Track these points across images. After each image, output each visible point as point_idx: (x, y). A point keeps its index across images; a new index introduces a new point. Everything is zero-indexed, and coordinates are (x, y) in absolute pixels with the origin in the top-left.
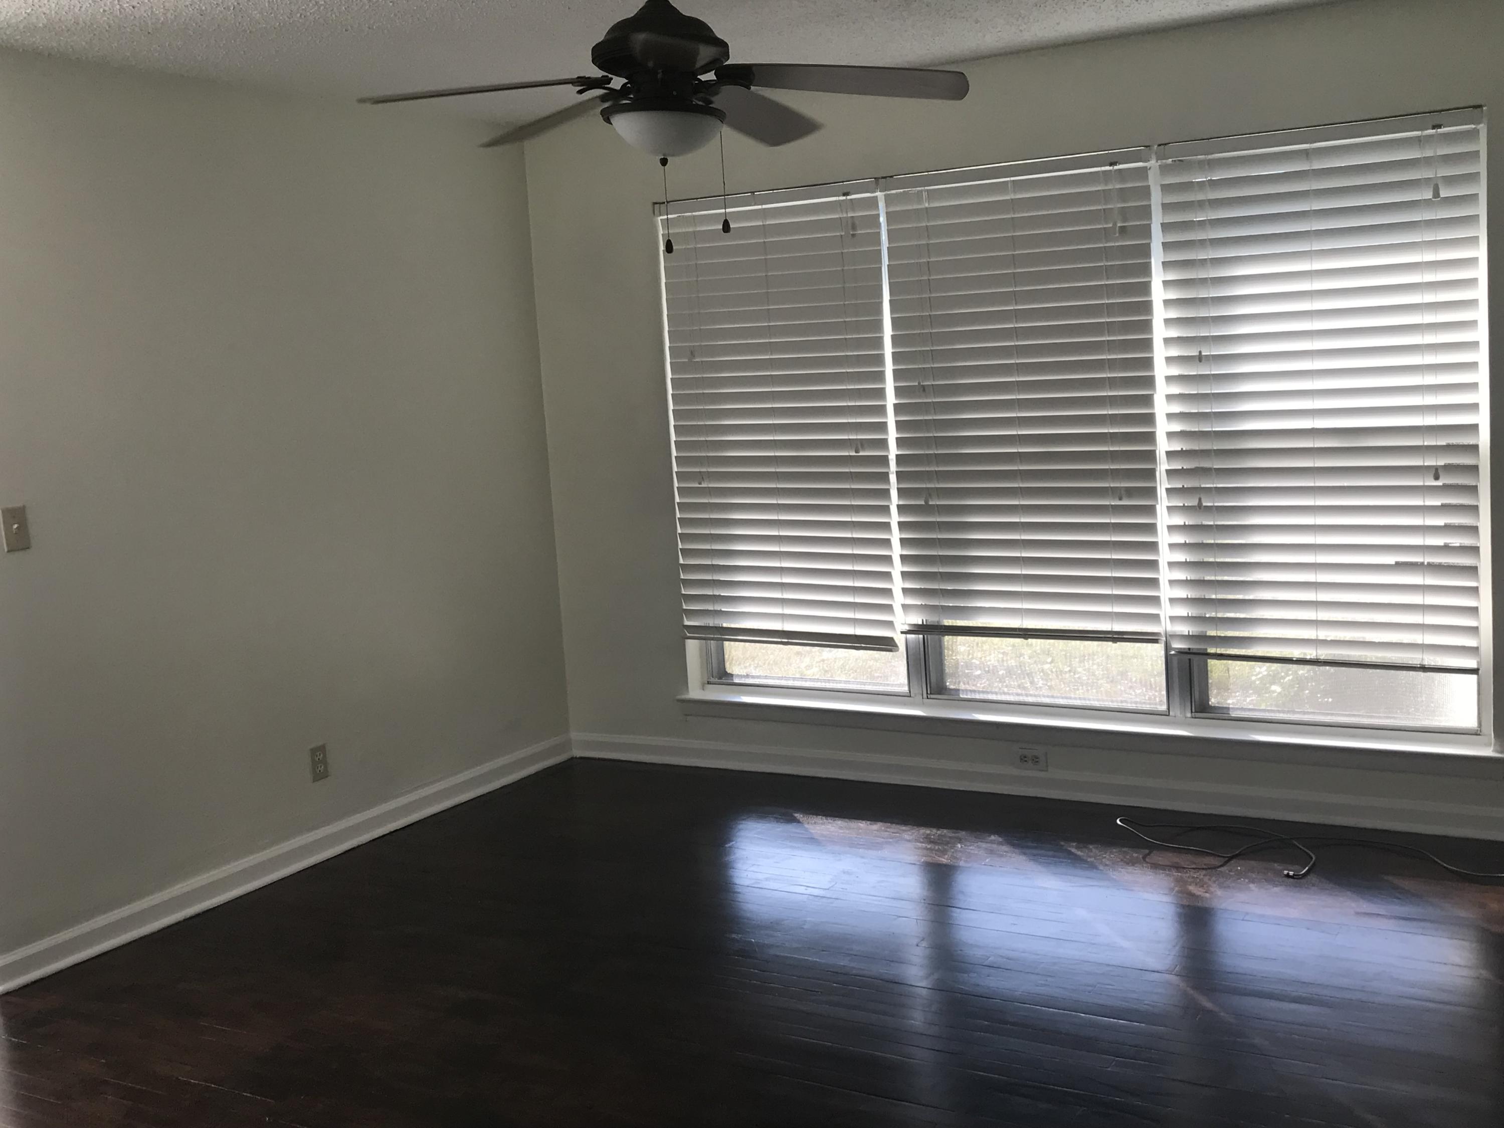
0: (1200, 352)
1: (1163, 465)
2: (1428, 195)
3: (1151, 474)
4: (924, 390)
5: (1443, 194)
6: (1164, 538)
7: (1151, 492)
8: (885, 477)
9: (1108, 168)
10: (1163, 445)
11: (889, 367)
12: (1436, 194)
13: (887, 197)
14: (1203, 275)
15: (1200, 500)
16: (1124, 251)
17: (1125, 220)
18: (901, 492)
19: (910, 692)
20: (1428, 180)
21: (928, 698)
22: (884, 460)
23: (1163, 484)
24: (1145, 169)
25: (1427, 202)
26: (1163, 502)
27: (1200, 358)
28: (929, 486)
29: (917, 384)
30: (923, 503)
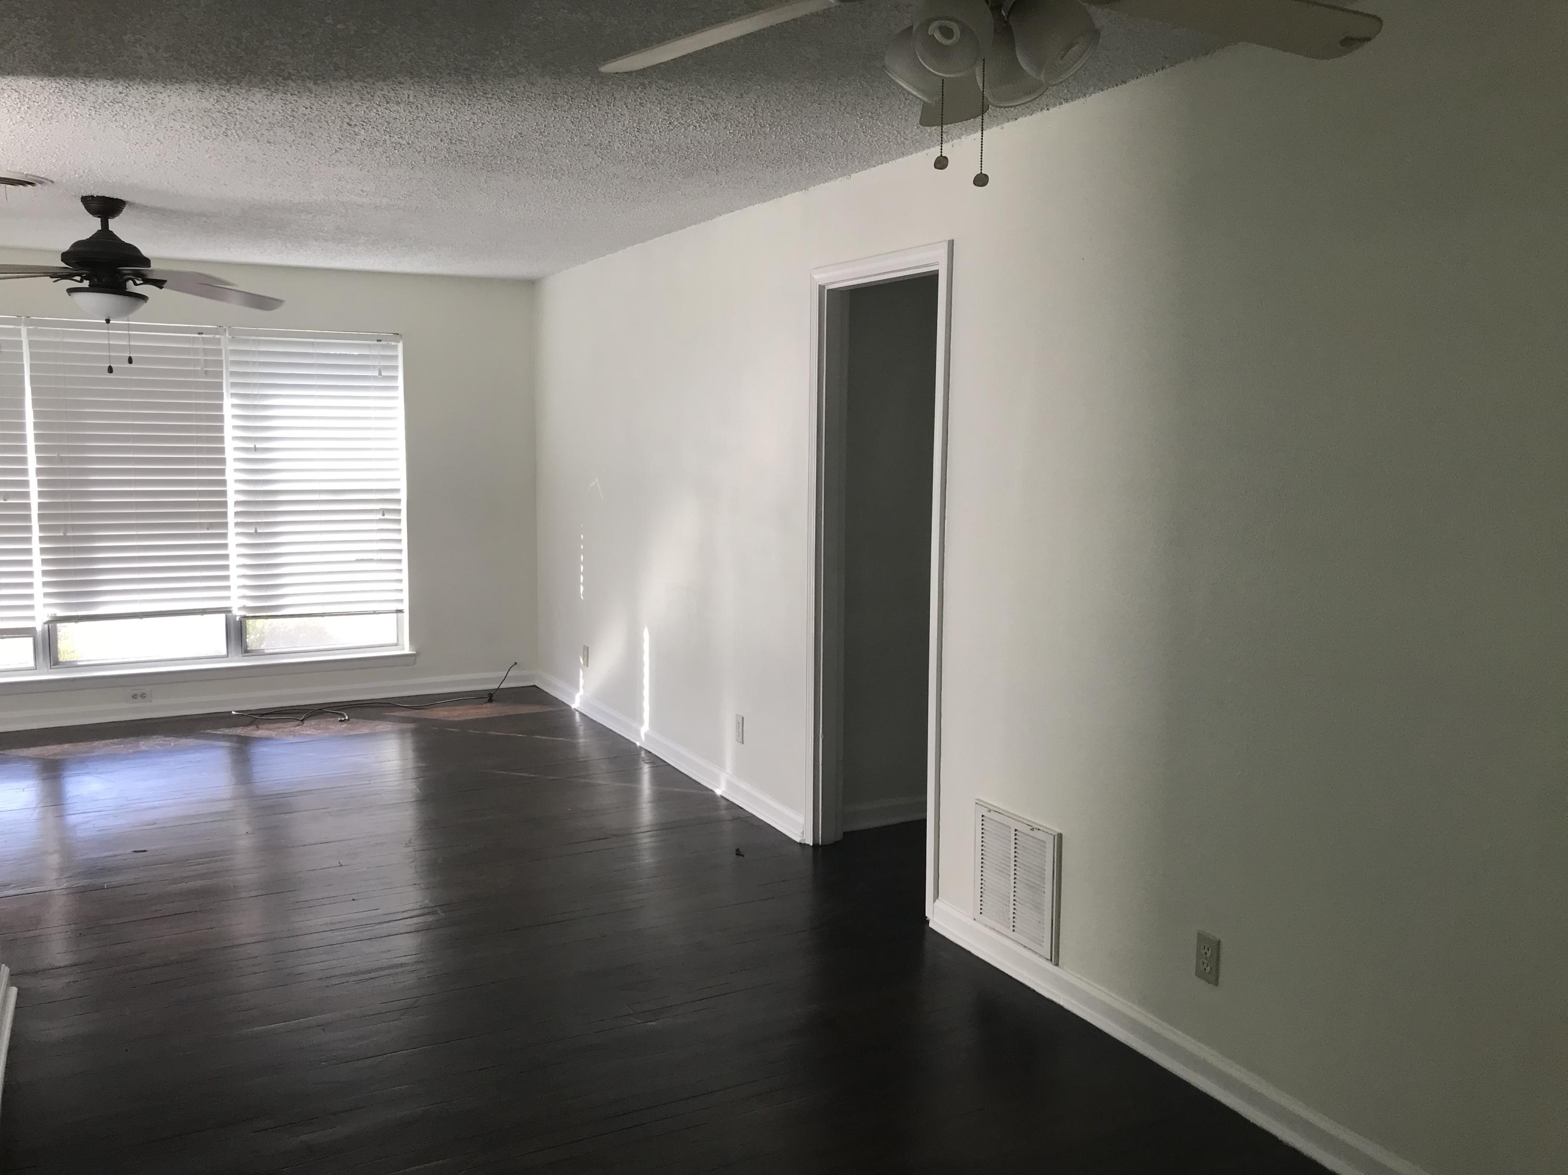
0: (255, 446)
1: (231, 510)
2: (376, 374)
3: (225, 515)
4: (61, 460)
5: (383, 374)
6: (232, 551)
7: (225, 525)
8: (28, 518)
9: (197, 335)
10: (231, 498)
11: (31, 443)
12: (380, 374)
13: (28, 330)
14: (256, 403)
15: (256, 529)
16: (206, 385)
17: (206, 366)
18: (42, 528)
19: (36, 667)
20: (374, 366)
21: (51, 668)
22: (27, 506)
23: (231, 519)
24: (219, 340)
25: (375, 377)
26: (232, 530)
27: (256, 449)
28: (66, 523)
29: (56, 455)
30: (62, 534)
